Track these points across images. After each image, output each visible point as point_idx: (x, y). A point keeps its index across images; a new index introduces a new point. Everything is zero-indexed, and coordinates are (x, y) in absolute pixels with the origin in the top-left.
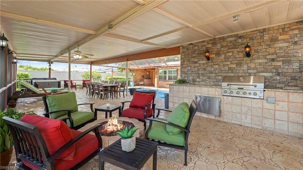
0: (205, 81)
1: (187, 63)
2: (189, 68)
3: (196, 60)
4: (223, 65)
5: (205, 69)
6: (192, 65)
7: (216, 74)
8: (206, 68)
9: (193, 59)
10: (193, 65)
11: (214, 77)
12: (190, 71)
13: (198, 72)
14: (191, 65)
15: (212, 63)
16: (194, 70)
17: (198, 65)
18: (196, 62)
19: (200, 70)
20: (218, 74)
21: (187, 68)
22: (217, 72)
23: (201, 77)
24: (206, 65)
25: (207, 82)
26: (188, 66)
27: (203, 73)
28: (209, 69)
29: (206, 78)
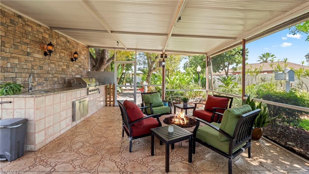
0: (42, 84)
1: (12, 50)
2: (16, 61)
3: (29, 50)
4: (59, 65)
5: (41, 68)
6: (22, 56)
7: (53, 74)
8: (42, 65)
9: (23, 47)
10: (23, 58)
11: (51, 79)
12: (18, 67)
13: (32, 70)
14: (20, 56)
15: (49, 60)
16: (25, 67)
17: (33, 60)
18: (28, 54)
19: (35, 68)
20: (55, 75)
21: (12, 61)
22: (54, 72)
23: (37, 79)
24: (43, 62)
25: (44, 85)
26: (14, 58)
27: (39, 72)
28: (46, 67)
29: (43, 80)
